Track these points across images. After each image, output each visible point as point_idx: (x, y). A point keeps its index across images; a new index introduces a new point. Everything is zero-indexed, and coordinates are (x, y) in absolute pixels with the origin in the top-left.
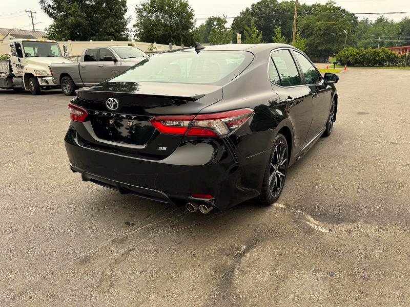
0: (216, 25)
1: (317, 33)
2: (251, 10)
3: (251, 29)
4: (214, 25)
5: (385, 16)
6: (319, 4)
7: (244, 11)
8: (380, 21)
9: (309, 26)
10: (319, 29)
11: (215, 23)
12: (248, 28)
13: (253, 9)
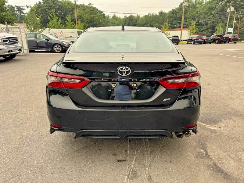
0: (17, 11)
1: (86, 21)
2: (42, 3)
3: (53, 16)
4: (15, 11)
5: (116, 15)
6: (84, 4)
7: (38, 3)
8: (114, 16)
9: (80, 17)
10: (87, 19)
11: (16, 9)
12: (50, 15)
13: (44, 3)
